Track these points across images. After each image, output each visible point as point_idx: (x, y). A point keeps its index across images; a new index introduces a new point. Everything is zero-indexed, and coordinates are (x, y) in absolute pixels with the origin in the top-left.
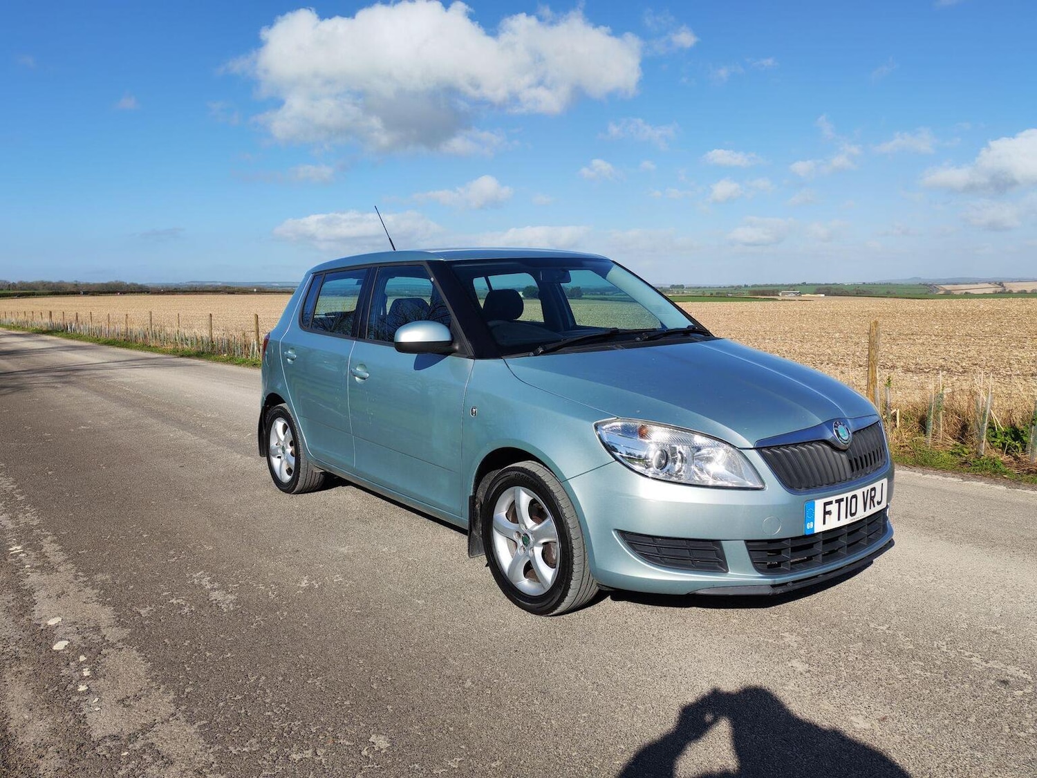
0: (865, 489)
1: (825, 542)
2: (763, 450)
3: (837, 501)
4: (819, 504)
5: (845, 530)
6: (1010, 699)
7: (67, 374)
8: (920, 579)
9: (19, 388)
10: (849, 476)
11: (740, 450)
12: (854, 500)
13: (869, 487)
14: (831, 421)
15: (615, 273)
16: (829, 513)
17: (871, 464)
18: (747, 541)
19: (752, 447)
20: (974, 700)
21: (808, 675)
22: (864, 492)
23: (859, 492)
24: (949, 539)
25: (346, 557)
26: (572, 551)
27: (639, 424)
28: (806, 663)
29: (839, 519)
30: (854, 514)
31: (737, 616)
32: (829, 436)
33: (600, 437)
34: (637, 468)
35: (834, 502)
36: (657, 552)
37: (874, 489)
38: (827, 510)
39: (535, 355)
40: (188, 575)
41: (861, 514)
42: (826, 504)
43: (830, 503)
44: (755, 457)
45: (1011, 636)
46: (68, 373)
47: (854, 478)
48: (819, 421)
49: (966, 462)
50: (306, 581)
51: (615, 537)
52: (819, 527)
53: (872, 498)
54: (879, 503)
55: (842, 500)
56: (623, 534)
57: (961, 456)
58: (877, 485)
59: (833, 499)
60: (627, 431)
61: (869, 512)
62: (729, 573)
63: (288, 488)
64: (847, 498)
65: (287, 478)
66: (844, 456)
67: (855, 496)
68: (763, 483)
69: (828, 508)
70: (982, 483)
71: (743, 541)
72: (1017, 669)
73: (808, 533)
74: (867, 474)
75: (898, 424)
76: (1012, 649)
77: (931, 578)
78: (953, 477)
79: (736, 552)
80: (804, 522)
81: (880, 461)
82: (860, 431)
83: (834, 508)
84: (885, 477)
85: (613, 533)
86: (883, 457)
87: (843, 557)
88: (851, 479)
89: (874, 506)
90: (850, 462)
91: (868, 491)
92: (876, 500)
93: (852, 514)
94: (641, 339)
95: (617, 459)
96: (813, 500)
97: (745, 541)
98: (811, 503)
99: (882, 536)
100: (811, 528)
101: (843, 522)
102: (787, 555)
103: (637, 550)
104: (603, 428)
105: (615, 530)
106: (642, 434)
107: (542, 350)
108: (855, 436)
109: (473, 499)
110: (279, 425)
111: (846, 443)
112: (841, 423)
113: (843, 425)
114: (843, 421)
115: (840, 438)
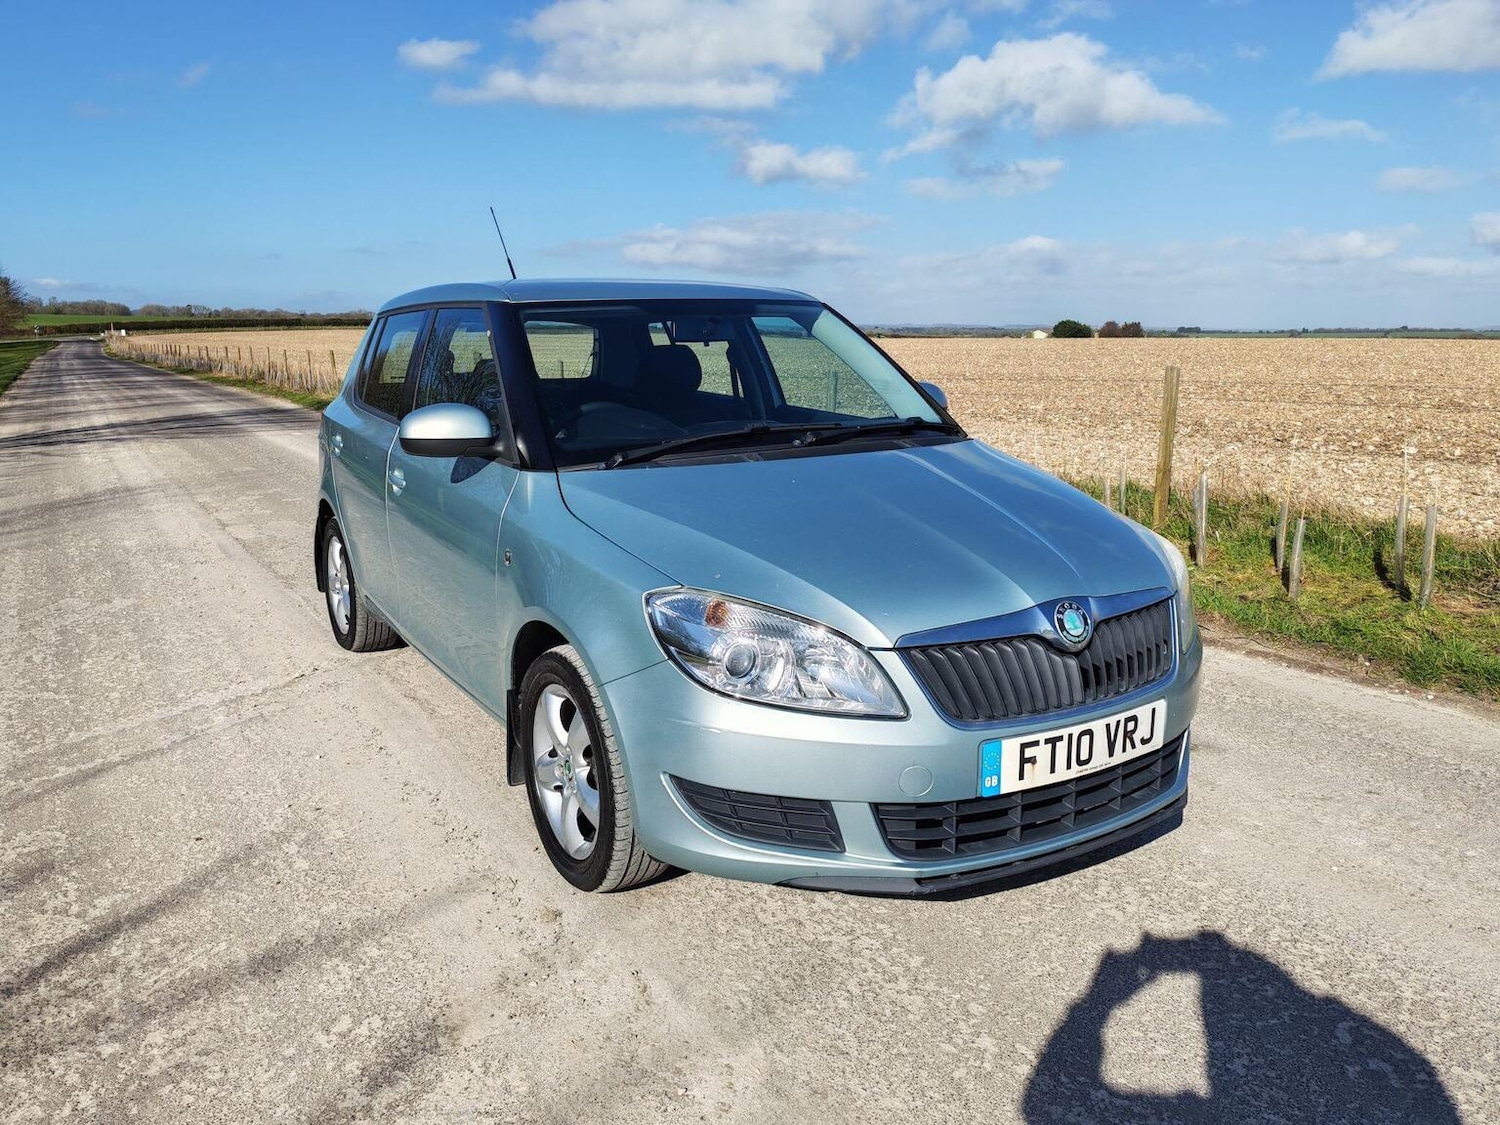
0: (1112, 720)
1: (1026, 808)
2: (913, 653)
3: (1047, 741)
4: (1010, 748)
5: (1072, 787)
10: (1078, 696)
11: (869, 652)
12: (1086, 739)
13: (1122, 717)
14: (1053, 603)
15: (825, 324)
16: (1033, 760)
17: (1131, 675)
18: (876, 808)
19: (891, 646)
22: (1108, 726)
23: (1098, 727)
27: (711, 598)
29: (1053, 771)
30: (1087, 762)
32: (1044, 627)
33: (650, 616)
34: (698, 673)
35: (1042, 742)
36: (730, 812)
37: (1134, 718)
38: (1026, 756)
39: (607, 468)
41: (1101, 761)
42: (1024, 746)
43: (1036, 743)
44: (894, 663)
47: (1089, 700)
48: (1028, 602)
51: (664, 783)
52: (1010, 784)
53: (1128, 735)
54: (1144, 742)
55: (1060, 738)
56: (680, 782)
58: (1143, 713)
59: (1041, 737)
60: (690, 610)
61: (1120, 757)
62: (846, 854)
63: (345, 641)
64: (1070, 736)
65: (344, 627)
66: (1073, 663)
67: (1090, 732)
68: (906, 709)
69: (1029, 753)
71: (867, 805)
73: (986, 794)
74: (1122, 694)
79: (855, 821)
80: (979, 776)
81: (1153, 670)
82: (1118, 618)
83: (1042, 753)
84: (1163, 697)
85: (662, 777)
86: (1162, 663)
87: (1066, 831)
88: (1084, 702)
89: (1133, 746)
90: (1084, 672)
91: (1118, 722)
92: (1137, 737)
93: (1080, 763)
94: (802, 442)
95: (671, 656)
96: (998, 739)
97: (870, 804)
98: (994, 745)
99: (1158, 793)
100: (993, 785)
101: (1062, 774)
102: (950, 829)
103: (702, 808)
104: (658, 602)
105: (665, 773)
106: (716, 617)
107: (620, 460)
108: (1103, 627)
109: (513, 695)
110: (336, 547)
111: (1077, 639)
112: (1074, 606)
113: (1078, 609)
114: (1080, 603)
115: (1065, 633)
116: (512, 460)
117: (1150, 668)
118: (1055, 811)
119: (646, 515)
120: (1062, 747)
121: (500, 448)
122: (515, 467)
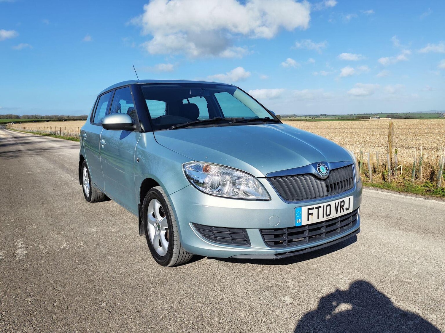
0: (337, 202)
1: (310, 231)
2: (271, 179)
3: (316, 208)
4: (304, 210)
5: (324, 224)
6: (404, 327)
8: (379, 250)
9: (17, 157)
10: (326, 193)
11: (257, 179)
12: (328, 207)
13: (340, 200)
14: (317, 163)
15: (237, 93)
16: (312, 214)
17: (342, 188)
18: (261, 230)
19: (264, 177)
20: (382, 326)
21: (290, 306)
22: (335, 203)
23: (332, 203)
24: (405, 229)
25: (93, 234)
26: (173, 233)
27: (204, 164)
28: (293, 298)
29: (318, 218)
30: (329, 215)
31: (268, 269)
32: (314, 171)
33: (185, 172)
34: (201, 188)
35: (315, 208)
36: (212, 235)
37: (343, 201)
38: (310, 213)
39: (170, 130)
41: (333, 215)
42: (309, 209)
43: (313, 208)
44: (265, 182)
45: (418, 286)
46: (42, 150)
47: (329, 195)
48: (308, 163)
49: (429, 190)
50: (65, 245)
51: (190, 226)
52: (304, 222)
53: (342, 207)
54: (347, 209)
55: (320, 207)
56: (195, 225)
57: (429, 187)
58: (346, 199)
59: (314, 206)
60: (197, 168)
61: (339, 214)
62: (251, 247)
63: (88, 199)
64: (324, 206)
65: (88, 195)
66: (323, 183)
67: (330, 205)
68: (270, 197)
69: (310, 212)
70: (434, 201)
71: (258, 229)
72: (415, 307)
73: (297, 225)
74: (339, 193)
75: (402, 172)
76: (416, 294)
77: (385, 250)
78: (421, 198)
79: (254, 236)
80: (294, 220)
81: (349, 186)
82: (337, 169)
83: (315, 211)
84: (352, 195)
85: (189, 224)
86: (351, 184)
87: (323, 238)
88: (327, 195)
89: (343, 211)
90: (327, 186)
91: (339, 202)
92: (344, 208)
93: (327, 215)
94: (232, 122)
95: (192, 184)
96: (301, 207)
97: (259, 229)
98: (299, 209)
99: (351, 227)
100: (299, 222)
101: (321, 219)
102: (285, 237)
103: (203, 234)
104: (187, 167)
105: (190, 222)
106: (206, 170)
107: (174, 127)
108: (332, 172)
109: (140, 206)
110: (85, 170)
111: (324, 175)
112: (323, 164)
113: (324, 165)
114: (325, 164)
115: (320, 173)
116: (139, 130)
117: (348, 186)
118: (319, 232)
119: (182, 142)
120: (321, 210)
121: (135, 127)
122: (140, 132)
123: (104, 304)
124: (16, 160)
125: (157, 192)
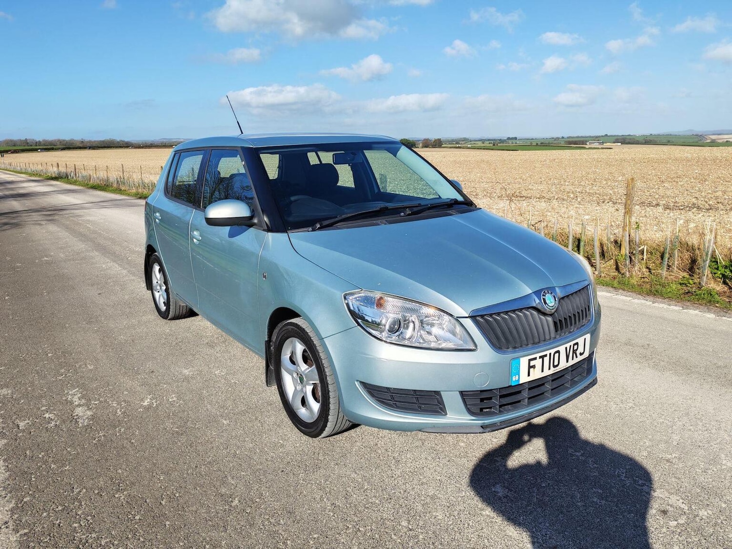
0: (568, 345)
1: (531, 389)
2: (478, 318)
3: (540, 357)
4: (524, 362)
5: (549, 378)
7: (53, 213)
8: (621, 405)
9: (16, 225)
10: (553, 335)
11: (457, 319)
13: (572, 343)
14: (542, 290)
15: (403, 152)
16: (534, 367)
17: (575, 323)
19: (468, 316)
20: (634, 530)
22: (566, 348)
23: (562, 349)
24: (655, 366)
25: (187, 379)
26: (328, 393)
27: (377, 295)
29: (542, 371)
30: (557, 366)
31: (465, 440)
32: (536, 302)
33: (348, 305)
34: (373, 332)
35: (538, 358)
36: (390, 398)
37: (577, 344)
38: (531, 365)
39: (313, 230)
40: (66, 392)
41: (563, 365)
42: (530, 360)
43: (535, 359)
44: (469, 324)
45: (681, 465)
47: (558, 337)
48: (529, 291)
50: (149, 400)
51: (357, 386)
52: (524, 379)
53: (575, 352)
54: (581, 354)
55: (546, 356)
56: (365, 385)
57: (687, 286)
58: (580, 341)
59: (538, 355)
60: (368, 301)
61: (571, 362)
62: (448, 416)
63: (164, 315)
64: (550, 354)
65: (163, 308)
66: (550, 319)
67: (558, 352)
68: (476, 345)
69: (532, 363)
71: (458, 392)
72: (678, 498)
73: (513, 384)
74: (571, 332)
75: (645, 257)
76: (679, 479)
78: (676, 305)
79: (451, 400)
80: (510, 376)
81: (584, 320)
82: (568, 296)
83: (538, 363)
84: (589, 333)
85: (356, 383)
86: (588, 317)
87: (547, 398)
88: (555, 338)
89: (577, 357)
90: (555, 323)
91: (570, 346)
92: (578, 352)
93: (555, 366)
94: (405, 214)
95: (359, 324)
96: (518, 358)
97: (459, 391)
98: (517, 360)
99: (585, 377)
100: (517, 379)
101: (547, 372)
102: (496, 401)
103: (375, 397)
104: (351, 298)
105: (357, 381)
106: (380, 304)
107: (319, 226)
108: (562, 301)
109: (268, 343)
110: (156, 268)
111: (552, 308)
112: (549, 292)
113: (551, 293)
115: (546, 305)
116: (262, 227)
117: (583, 319)
118: (542, 389)
119: (336, 254)
120: (546, 359)
121: (256, 221)
122: (264, 230)
123: (236, 502)
124: (14, 232)
125: (298, 329)
